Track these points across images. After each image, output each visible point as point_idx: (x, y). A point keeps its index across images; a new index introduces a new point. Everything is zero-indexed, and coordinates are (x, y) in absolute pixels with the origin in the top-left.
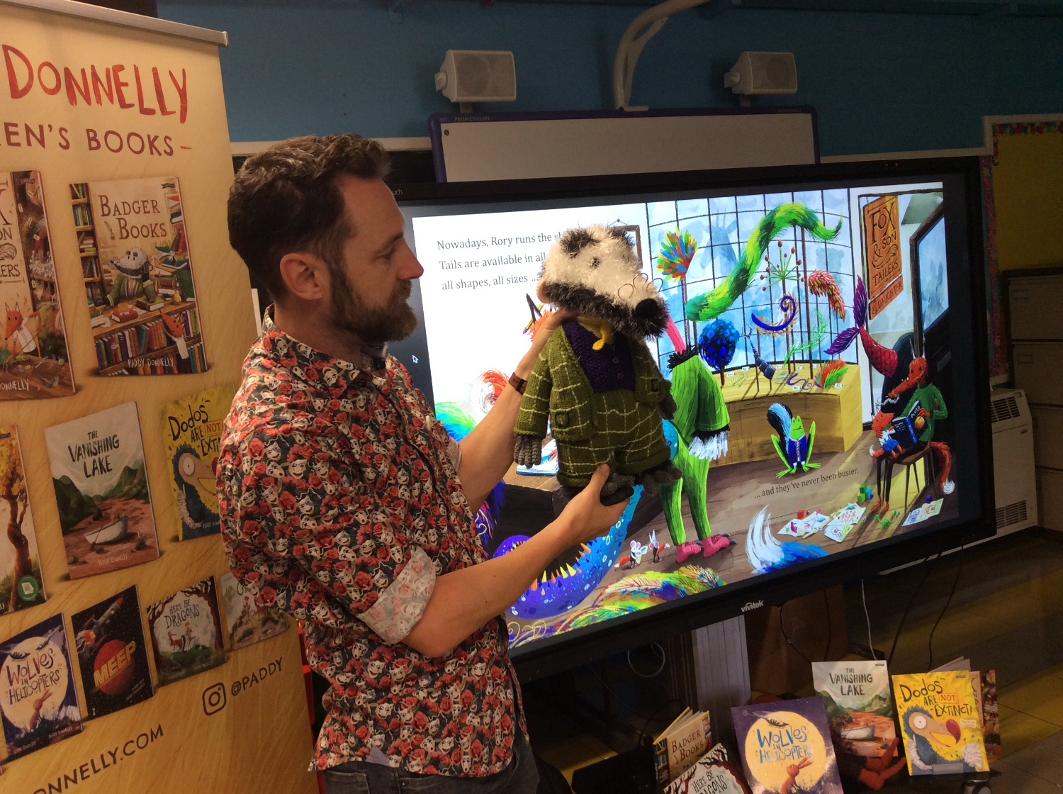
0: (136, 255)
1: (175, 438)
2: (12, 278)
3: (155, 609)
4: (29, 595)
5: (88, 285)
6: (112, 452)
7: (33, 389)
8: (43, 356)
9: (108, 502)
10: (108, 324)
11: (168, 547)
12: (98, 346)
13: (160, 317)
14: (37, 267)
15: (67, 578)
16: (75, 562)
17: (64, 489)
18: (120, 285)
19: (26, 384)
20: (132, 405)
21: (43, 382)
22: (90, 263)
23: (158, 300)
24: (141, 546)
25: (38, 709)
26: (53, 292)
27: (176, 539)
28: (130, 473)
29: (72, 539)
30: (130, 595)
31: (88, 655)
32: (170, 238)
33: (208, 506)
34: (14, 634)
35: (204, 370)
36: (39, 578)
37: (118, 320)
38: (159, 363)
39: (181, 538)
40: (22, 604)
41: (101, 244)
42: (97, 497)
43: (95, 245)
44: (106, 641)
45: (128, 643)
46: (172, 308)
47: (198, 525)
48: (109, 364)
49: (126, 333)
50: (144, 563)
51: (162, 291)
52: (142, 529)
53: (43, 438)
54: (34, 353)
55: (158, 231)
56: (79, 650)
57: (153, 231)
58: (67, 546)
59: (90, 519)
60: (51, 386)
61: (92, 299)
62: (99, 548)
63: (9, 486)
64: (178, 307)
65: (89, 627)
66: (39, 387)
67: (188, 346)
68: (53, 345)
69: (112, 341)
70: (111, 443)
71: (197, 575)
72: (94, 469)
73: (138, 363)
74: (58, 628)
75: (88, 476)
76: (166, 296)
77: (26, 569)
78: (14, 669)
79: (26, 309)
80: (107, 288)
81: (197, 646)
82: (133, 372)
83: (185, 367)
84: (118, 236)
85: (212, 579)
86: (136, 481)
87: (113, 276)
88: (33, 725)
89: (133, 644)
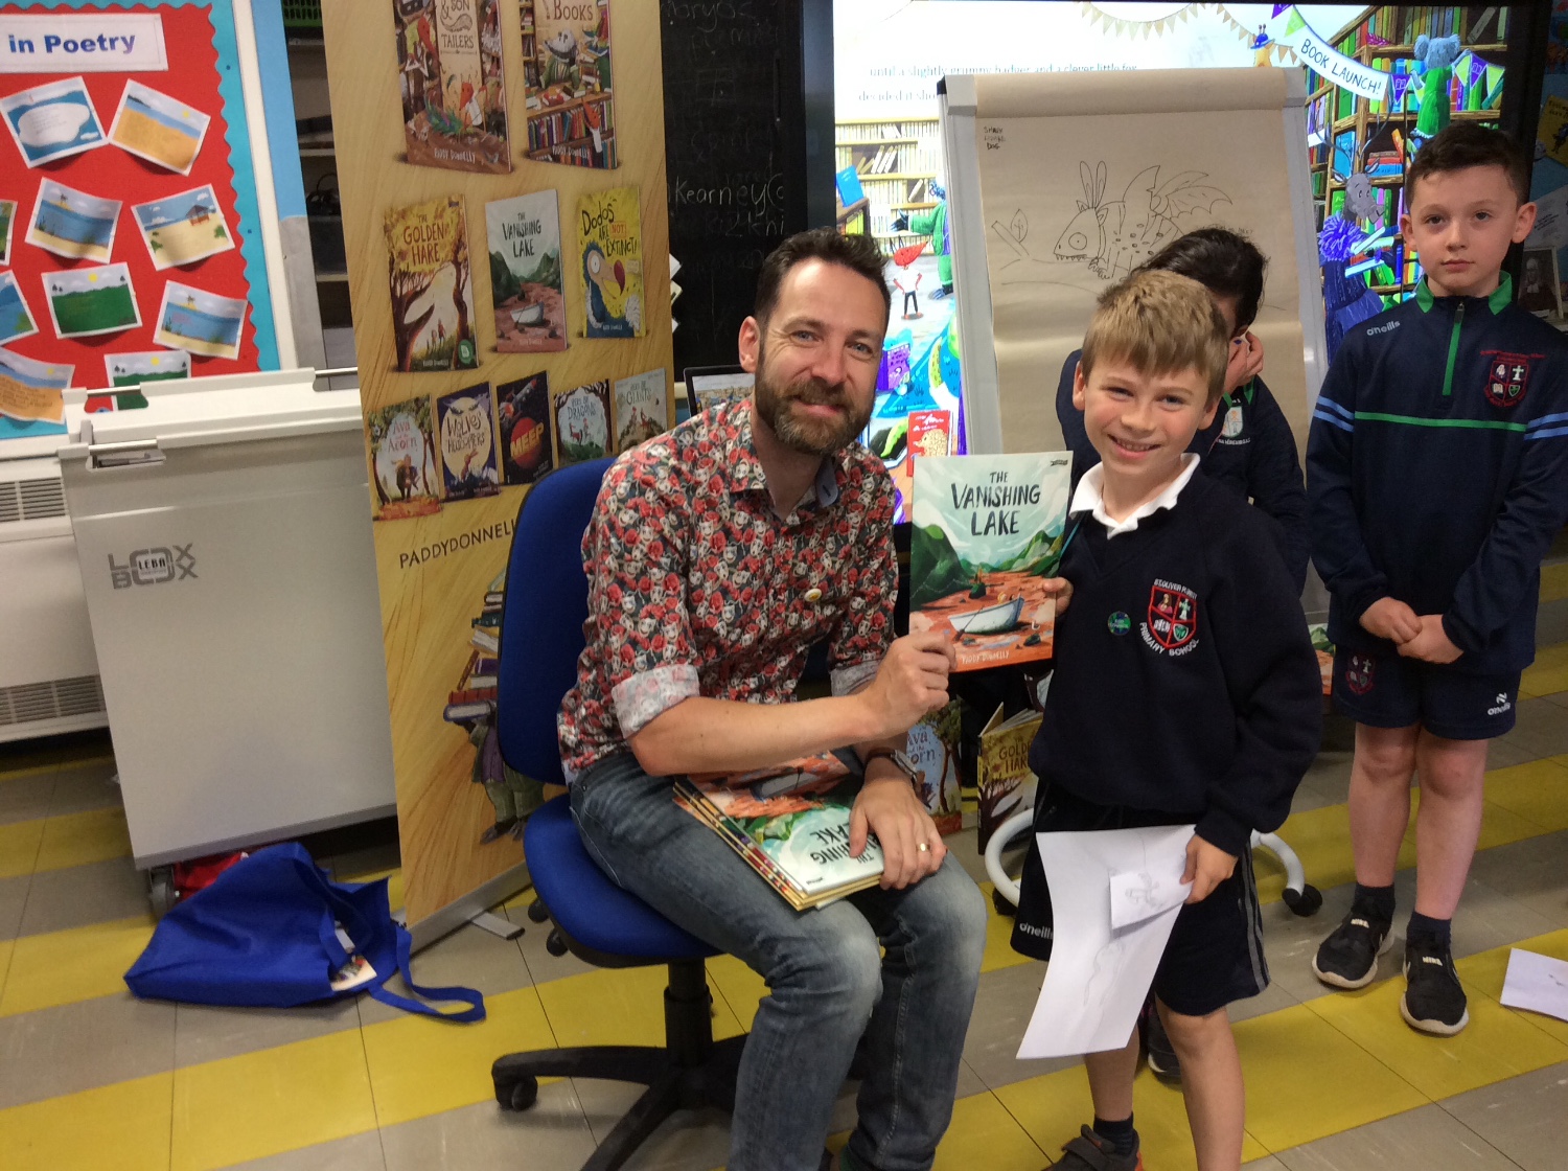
0: (566, 37)
1: (586, 233)
2: (467, 50)
3: (560, 398)
4: (466, 358)
5: (526, 64)
6: (535, 237)
7: (478, 162)
8: (487, 131)
9: (530, 284)
10: (539, 107)
11: (574, 341)
12: (530, 127)
13: (580, 105)
14: (487, 40)
15: (495, 350)
16: (501, 336)
17: (497, 264)
18: (551, 67)
19: (472, 157)
20: (554, 191)
21: (487, 157)
22: (528, 40)
23: (581, 87)
24: (553, 335)
25: (468, 462)
26: (498, 68)
27: (581, 335)
28: (548, 260)
29: (500, 314)
30: (541, 378)
31: (507, 426)
32: (595, 23)
33: (609, 308)
34: (454, 390)
35: (614, 168)
36: (474, 344)
37: (547, 103)
38: (577, 153)
39: (585, 334)
40: (461, 366)
41: (538, 22)
42: (523, 278)
43: (533, 23)
44: (522, 416)
45: (538, 423)
46: (592, 97)
47: (599, 325)
48: (538, 148)
49: (553, 118)
50: (555, 351)
51: (585, 78)
52: (554, 318)
53: (484, 212)
54: (480, 127)
55: (586, 14)
56: (501, 419)
57: (582, 14)
58: (497, 320)
59: (515, 298)
60: (492, 162)
61: (528, 78)
62: (521, 327)
63: (456, 252)
64: (597, 97)
65: (510, 400)
66: (483, 161)
67: (602, 139)
68: (496, 121)
69: (541, 124)
70: (535, 228)
71: (595, 377)
72: (521, 250)
73: (560, 150)
74: (485, 395)
75: (516, 256)
76: (588, 84)
77: (465, 333)
78: (452, 422)
79: (477, 85)
80: (541, 70)
81: (592, 444)
82: (556, 159)
83: (598, 161)
84: (552, 16)
85: (607, 381)
86: (552, 270)
87: (545, 57)
88: (464, 477)
89: (541, 425)
